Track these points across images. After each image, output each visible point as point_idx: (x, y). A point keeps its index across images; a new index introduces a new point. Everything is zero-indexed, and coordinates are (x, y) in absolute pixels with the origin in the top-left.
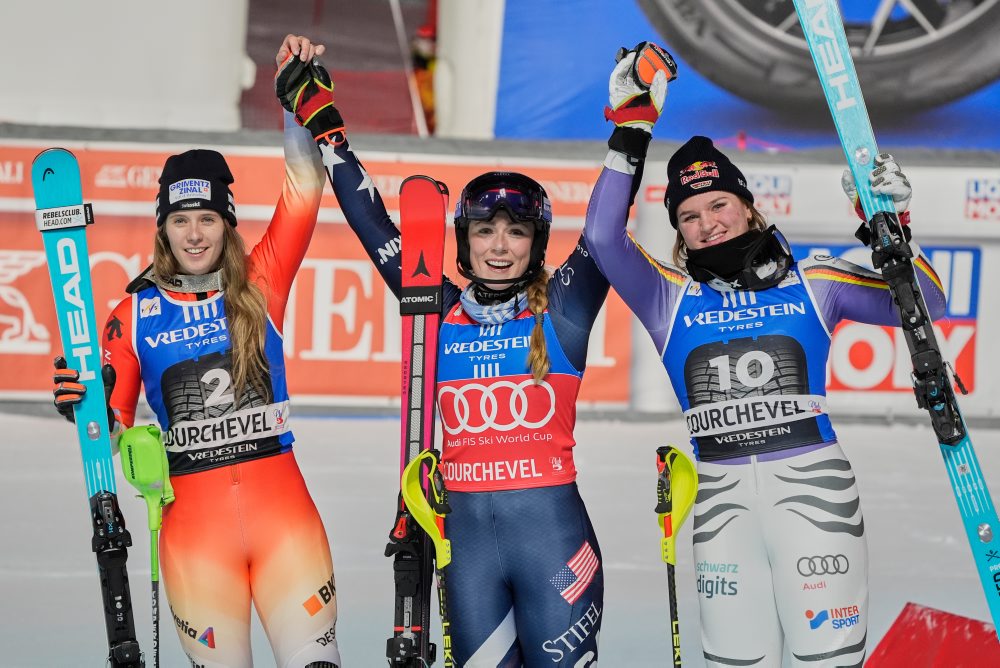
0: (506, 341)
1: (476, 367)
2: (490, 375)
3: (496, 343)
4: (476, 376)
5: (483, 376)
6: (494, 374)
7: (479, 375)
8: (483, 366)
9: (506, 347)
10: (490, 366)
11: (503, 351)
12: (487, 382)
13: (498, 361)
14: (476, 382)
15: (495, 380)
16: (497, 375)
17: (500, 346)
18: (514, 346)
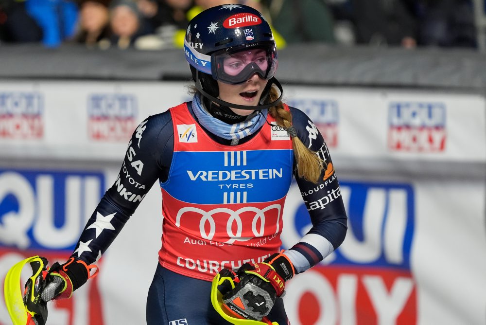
0: (253, 172)
1: (225, 194)
2: (238, 202)
3: (243, 173)
4: (225, 202)
5: (232, 202)
6: (242, 200)
7: (229, 201)
8: (232, 194)
9: (253, 178)
10: (239, 194)
11: (250, 181)
12: (235, 207)
13: (246, 189)
14: (225, 206)
15: (242, 205)
16: (245, 201)
17: (248, 177)
18: (261, 177)
